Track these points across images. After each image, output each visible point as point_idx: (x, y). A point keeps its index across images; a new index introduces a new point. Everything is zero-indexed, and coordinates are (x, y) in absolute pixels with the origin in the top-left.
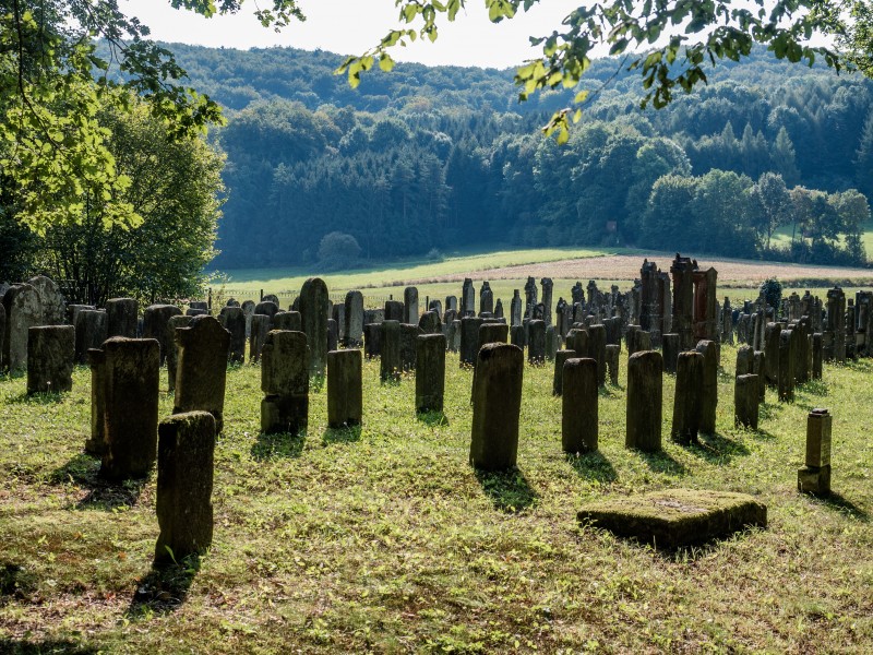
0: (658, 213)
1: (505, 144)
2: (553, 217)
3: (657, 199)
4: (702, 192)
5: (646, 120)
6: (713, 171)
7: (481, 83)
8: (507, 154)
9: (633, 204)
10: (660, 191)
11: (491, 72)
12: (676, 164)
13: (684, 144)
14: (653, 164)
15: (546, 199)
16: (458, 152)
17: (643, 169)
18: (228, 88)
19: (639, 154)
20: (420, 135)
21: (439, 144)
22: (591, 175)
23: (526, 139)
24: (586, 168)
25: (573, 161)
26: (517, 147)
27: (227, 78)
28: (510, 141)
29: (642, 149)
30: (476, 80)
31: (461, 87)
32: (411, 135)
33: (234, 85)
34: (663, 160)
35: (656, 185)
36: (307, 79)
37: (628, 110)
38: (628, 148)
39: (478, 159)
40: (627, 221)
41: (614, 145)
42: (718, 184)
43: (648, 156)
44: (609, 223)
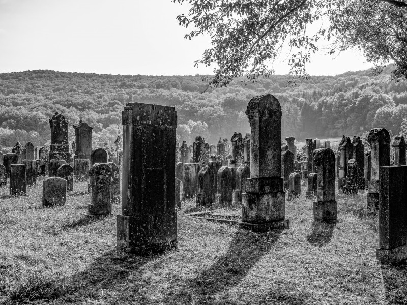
0: (378, 122)
1: (323, 100)
2: (339, 126)
3: (378, 117)
4: (395, 114)
5: (378, 88)
6: (400, 104)
7: (324, 81)
8: (323, 104)
9: (369, 119)
10: (379, 114)
11: (329, 77)
12: (387, 103)
13: (393, 96)
14: (377, 104)
15: (337, 119)
16: (306, 104)
17: (373, 106)
18: (233, 88)
19: (371, 100)
20: (294, 99)
21: (300, 102)
22: (352, 110)
23: (331, 98)
24: (351, 107)
25: (346, 105)
26: (327, 101)
27: (234, 85)
28: (325, 99)
29: (373, 98)
30: (322, 80)
31: (316, 83)
32: (291, 99)
33: (236, 87)
34: (382, 102)
35: (377, 112)
36: (262, 83)
37: (372, 85)
38: (368, 98)
39: (313, 107)
40: (367, 126)
41: (362, 97)
42: (402, 110)
43: (375, 101)
44: (361, 127)
